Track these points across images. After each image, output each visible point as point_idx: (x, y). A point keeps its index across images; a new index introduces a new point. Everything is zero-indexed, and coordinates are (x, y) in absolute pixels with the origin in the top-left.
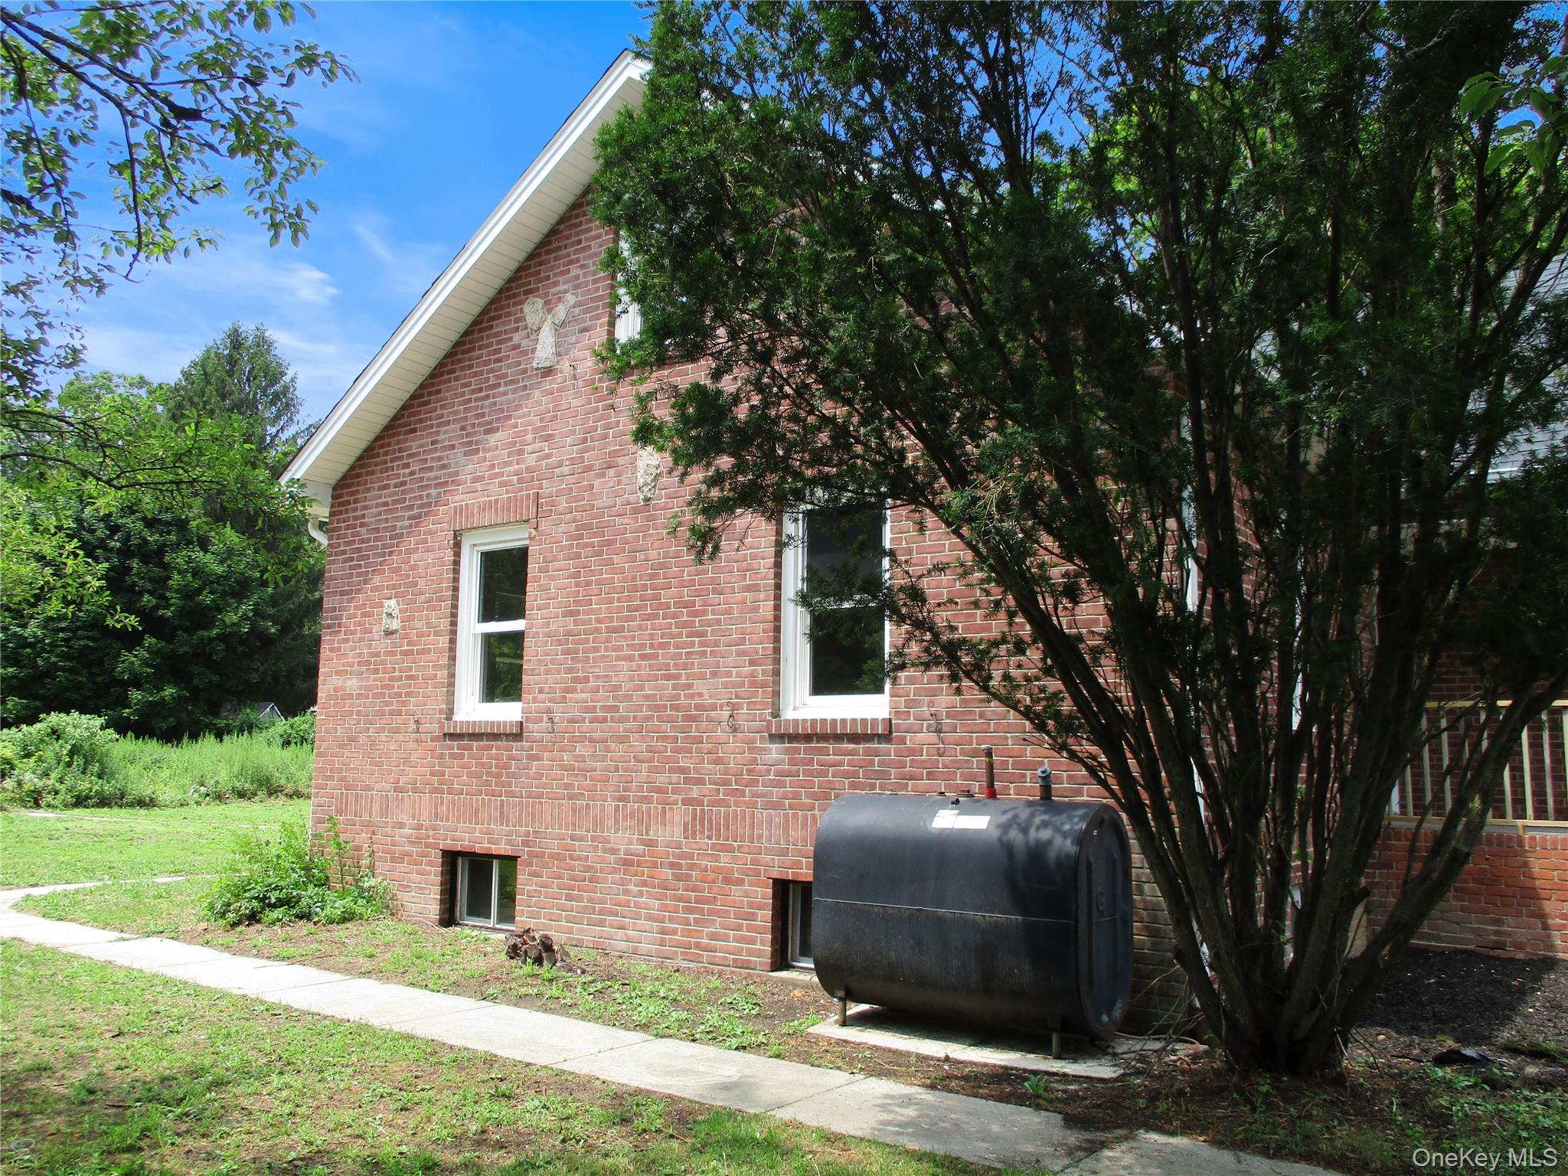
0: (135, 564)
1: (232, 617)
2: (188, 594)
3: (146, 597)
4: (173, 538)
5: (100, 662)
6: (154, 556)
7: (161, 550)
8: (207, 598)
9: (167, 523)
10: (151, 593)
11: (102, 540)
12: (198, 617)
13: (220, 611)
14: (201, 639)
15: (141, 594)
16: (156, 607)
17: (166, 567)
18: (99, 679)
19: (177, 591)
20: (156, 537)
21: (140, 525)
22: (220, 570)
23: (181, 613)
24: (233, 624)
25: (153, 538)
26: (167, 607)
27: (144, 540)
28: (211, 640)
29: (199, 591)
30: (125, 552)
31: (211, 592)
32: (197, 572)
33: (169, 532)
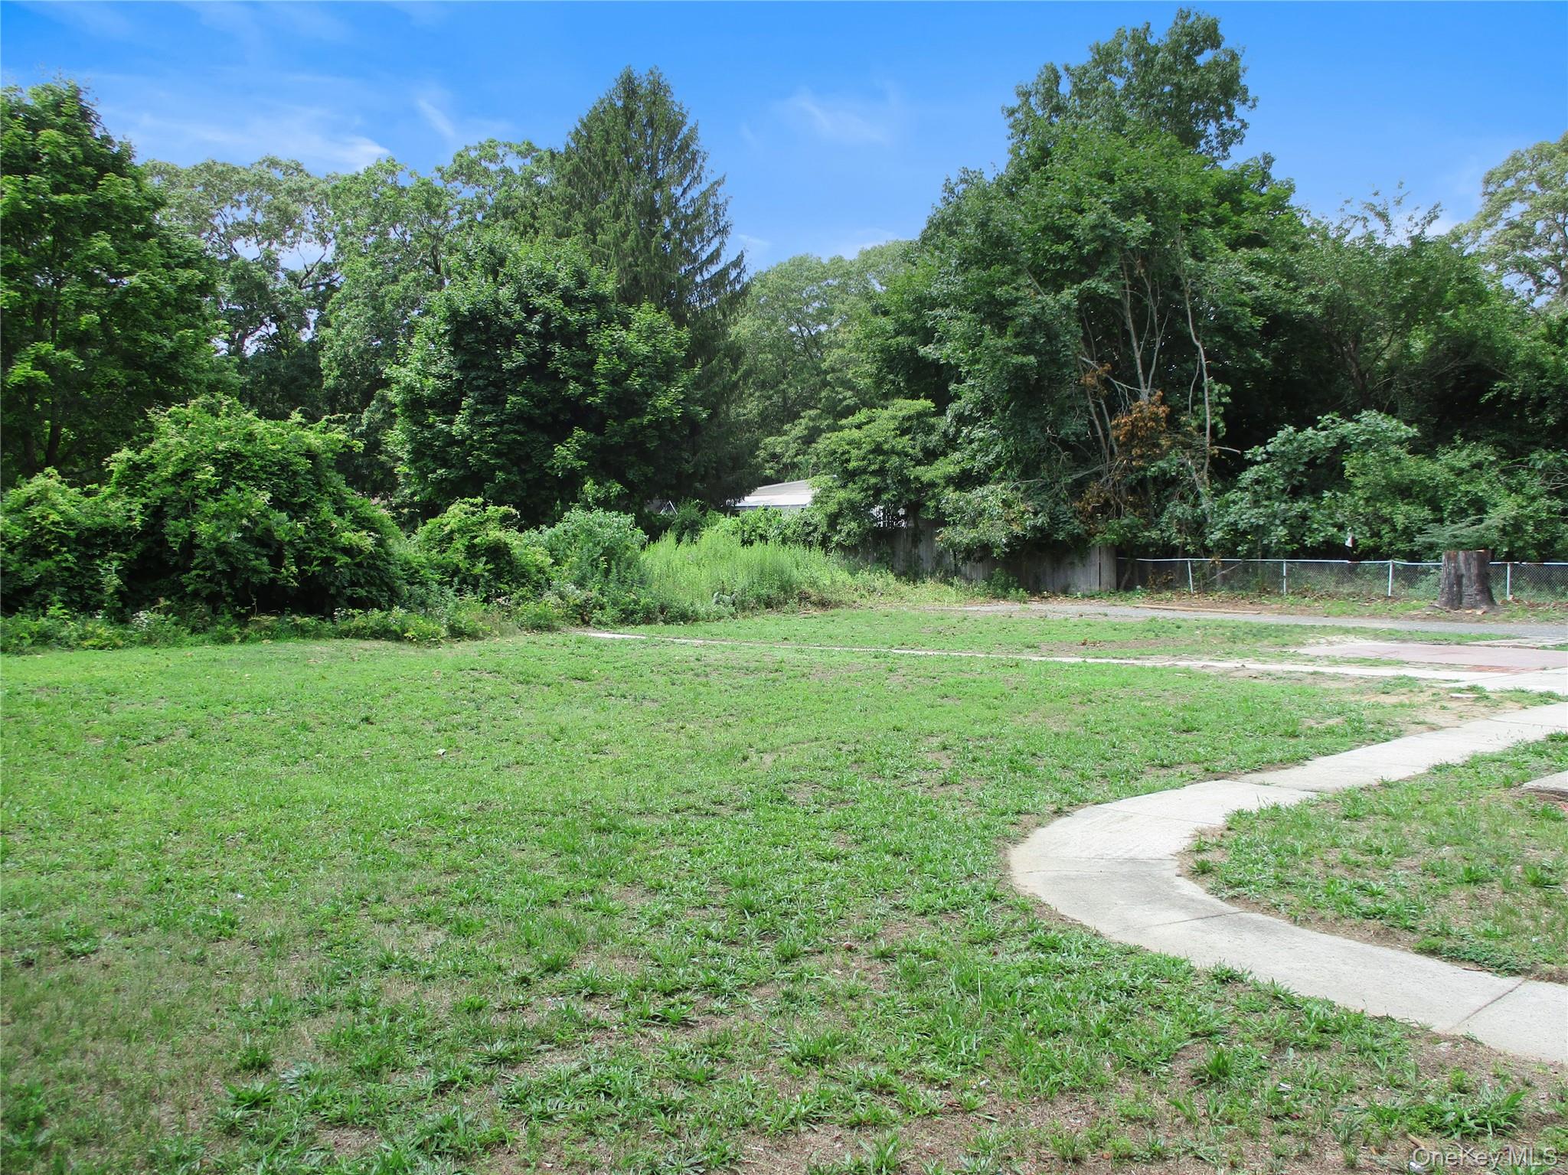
0: (557, 348)
1: (663, 402)
2: (616, 379)
3: (572, 385)
4: (593, 316)
5: (528, 457)
6: (575, 337)
7: (583, 331)
8: (635, 383)
9: (585, 301)
10: (577, 379)
11: (520, 324)
12: (628, 404)
13: (649, 395)
14: (633, 428)
15: (565, 381)
16: (584, 395)
17: (589, 349)
18: (529, 476)
19: (603, 376)
20: (577, 316)
21: (560, 303)
22: (644, 349)
23: (610, 399)
24: (665, 409)
25: (573, 318)
26: (594, 393)
27: (565, 320)
28: (643, 428)
29: (626, 375)
30: (546, 336)
31: (640, 375)
32: (622, 353)
33: (587, 310)
